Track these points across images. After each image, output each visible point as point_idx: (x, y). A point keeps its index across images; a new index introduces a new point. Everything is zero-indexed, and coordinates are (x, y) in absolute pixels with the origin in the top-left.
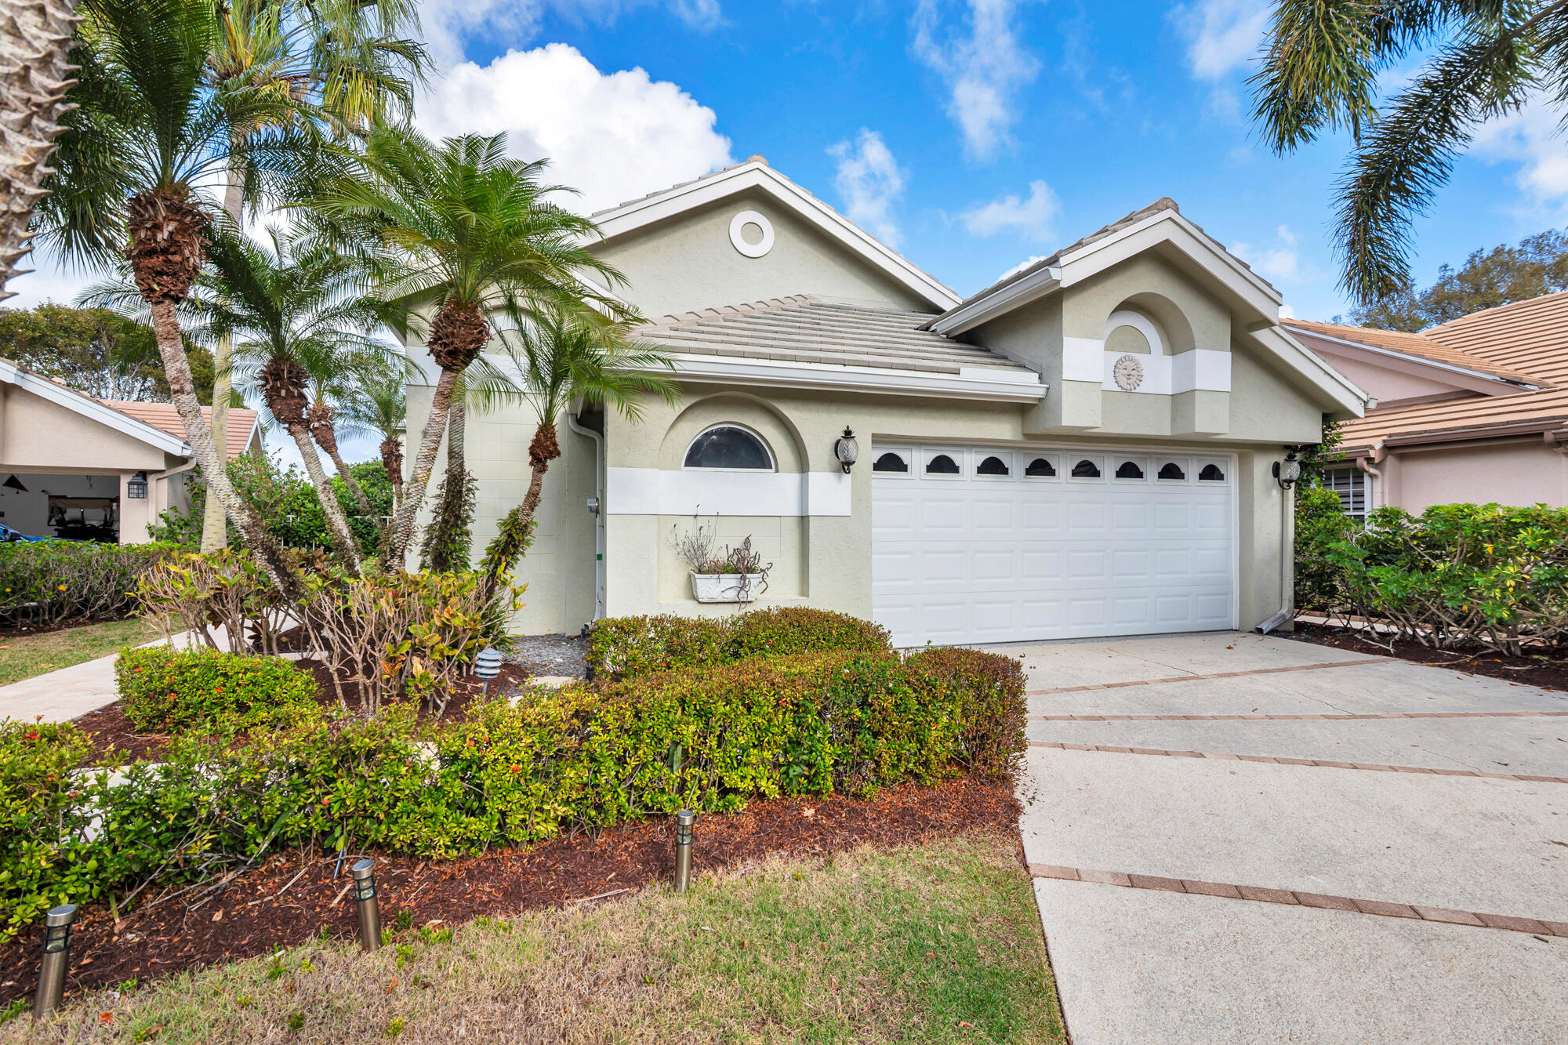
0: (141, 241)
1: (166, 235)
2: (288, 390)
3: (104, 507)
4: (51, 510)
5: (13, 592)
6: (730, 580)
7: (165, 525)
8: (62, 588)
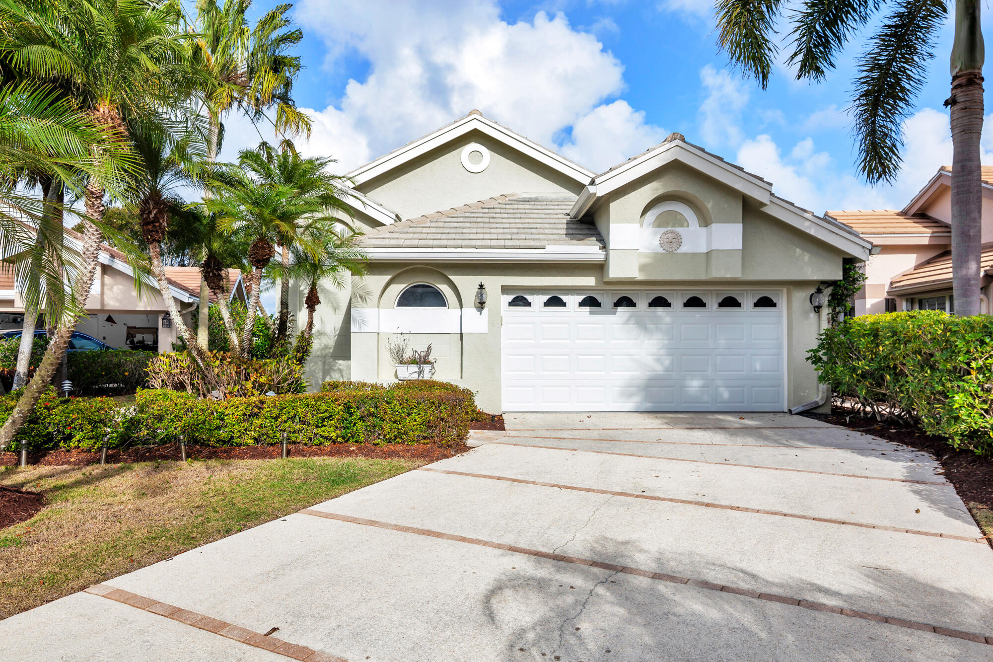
0: (144, 219)
1: (153, 215)
2: (213, 273)
3: (153, 333)
4: (128, 334)
5: (106, 375)
6: (414, 368)
7: (181, 343)
8: (126, 374)
